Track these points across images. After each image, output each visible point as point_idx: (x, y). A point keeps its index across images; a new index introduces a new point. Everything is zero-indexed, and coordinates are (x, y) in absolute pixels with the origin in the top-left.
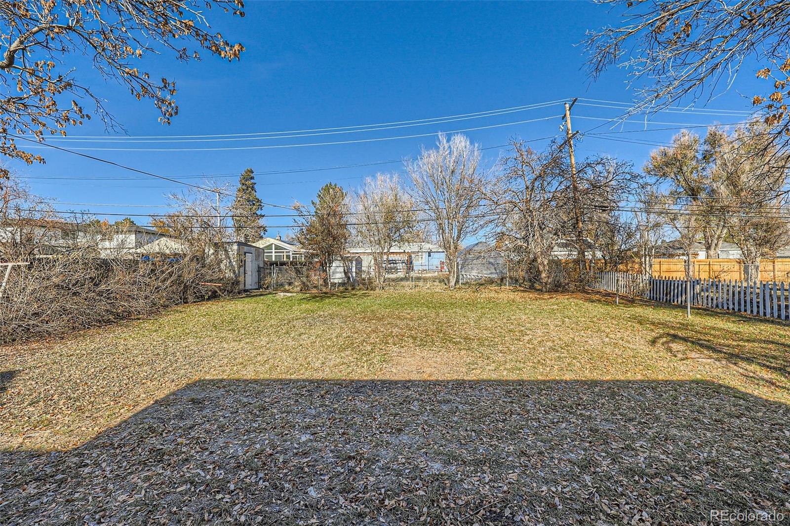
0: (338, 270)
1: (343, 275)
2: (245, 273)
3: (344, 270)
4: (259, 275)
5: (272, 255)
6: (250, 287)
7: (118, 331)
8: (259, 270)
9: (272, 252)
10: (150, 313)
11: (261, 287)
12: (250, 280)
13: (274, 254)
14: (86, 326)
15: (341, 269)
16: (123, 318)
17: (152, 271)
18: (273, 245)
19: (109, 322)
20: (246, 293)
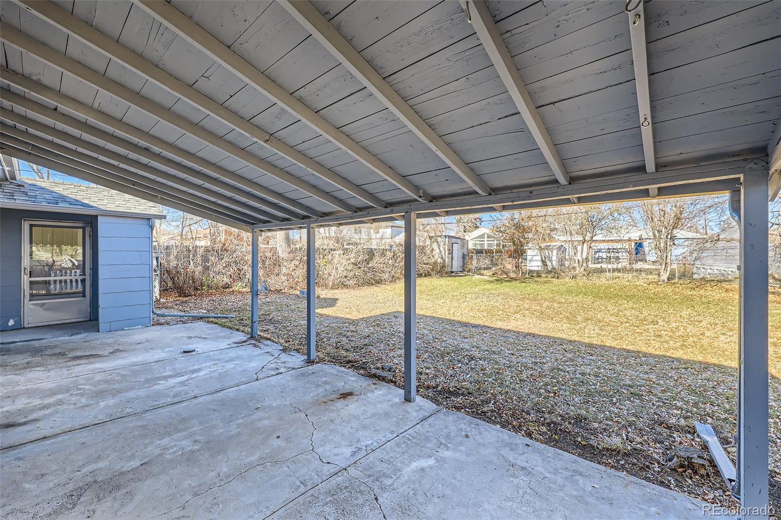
0: (535, 258)
1: (540, 263)
2: (452, 259)
3: (542, 259)
4: (464, 261)
5: (484, 244)
6: (456, 270)
7: (376, 288)
8: (464, 257)
9: (484, 241)
10: (391, 282)
11: (465, 269)
12: (456, 265)
13: (486, 243)
14: (363, 285)
15: (539, 258)
16: (378, 283)
17: (394, 256)
18: (486, 235)
19: (372, 284)
20: (451, 274)
